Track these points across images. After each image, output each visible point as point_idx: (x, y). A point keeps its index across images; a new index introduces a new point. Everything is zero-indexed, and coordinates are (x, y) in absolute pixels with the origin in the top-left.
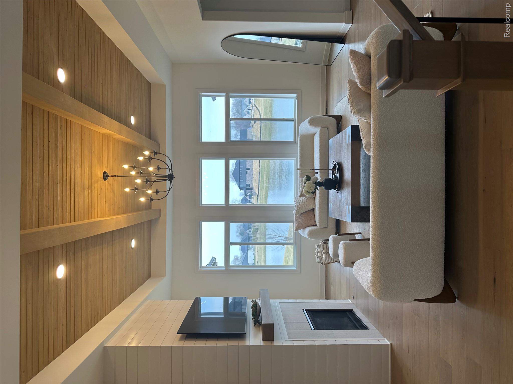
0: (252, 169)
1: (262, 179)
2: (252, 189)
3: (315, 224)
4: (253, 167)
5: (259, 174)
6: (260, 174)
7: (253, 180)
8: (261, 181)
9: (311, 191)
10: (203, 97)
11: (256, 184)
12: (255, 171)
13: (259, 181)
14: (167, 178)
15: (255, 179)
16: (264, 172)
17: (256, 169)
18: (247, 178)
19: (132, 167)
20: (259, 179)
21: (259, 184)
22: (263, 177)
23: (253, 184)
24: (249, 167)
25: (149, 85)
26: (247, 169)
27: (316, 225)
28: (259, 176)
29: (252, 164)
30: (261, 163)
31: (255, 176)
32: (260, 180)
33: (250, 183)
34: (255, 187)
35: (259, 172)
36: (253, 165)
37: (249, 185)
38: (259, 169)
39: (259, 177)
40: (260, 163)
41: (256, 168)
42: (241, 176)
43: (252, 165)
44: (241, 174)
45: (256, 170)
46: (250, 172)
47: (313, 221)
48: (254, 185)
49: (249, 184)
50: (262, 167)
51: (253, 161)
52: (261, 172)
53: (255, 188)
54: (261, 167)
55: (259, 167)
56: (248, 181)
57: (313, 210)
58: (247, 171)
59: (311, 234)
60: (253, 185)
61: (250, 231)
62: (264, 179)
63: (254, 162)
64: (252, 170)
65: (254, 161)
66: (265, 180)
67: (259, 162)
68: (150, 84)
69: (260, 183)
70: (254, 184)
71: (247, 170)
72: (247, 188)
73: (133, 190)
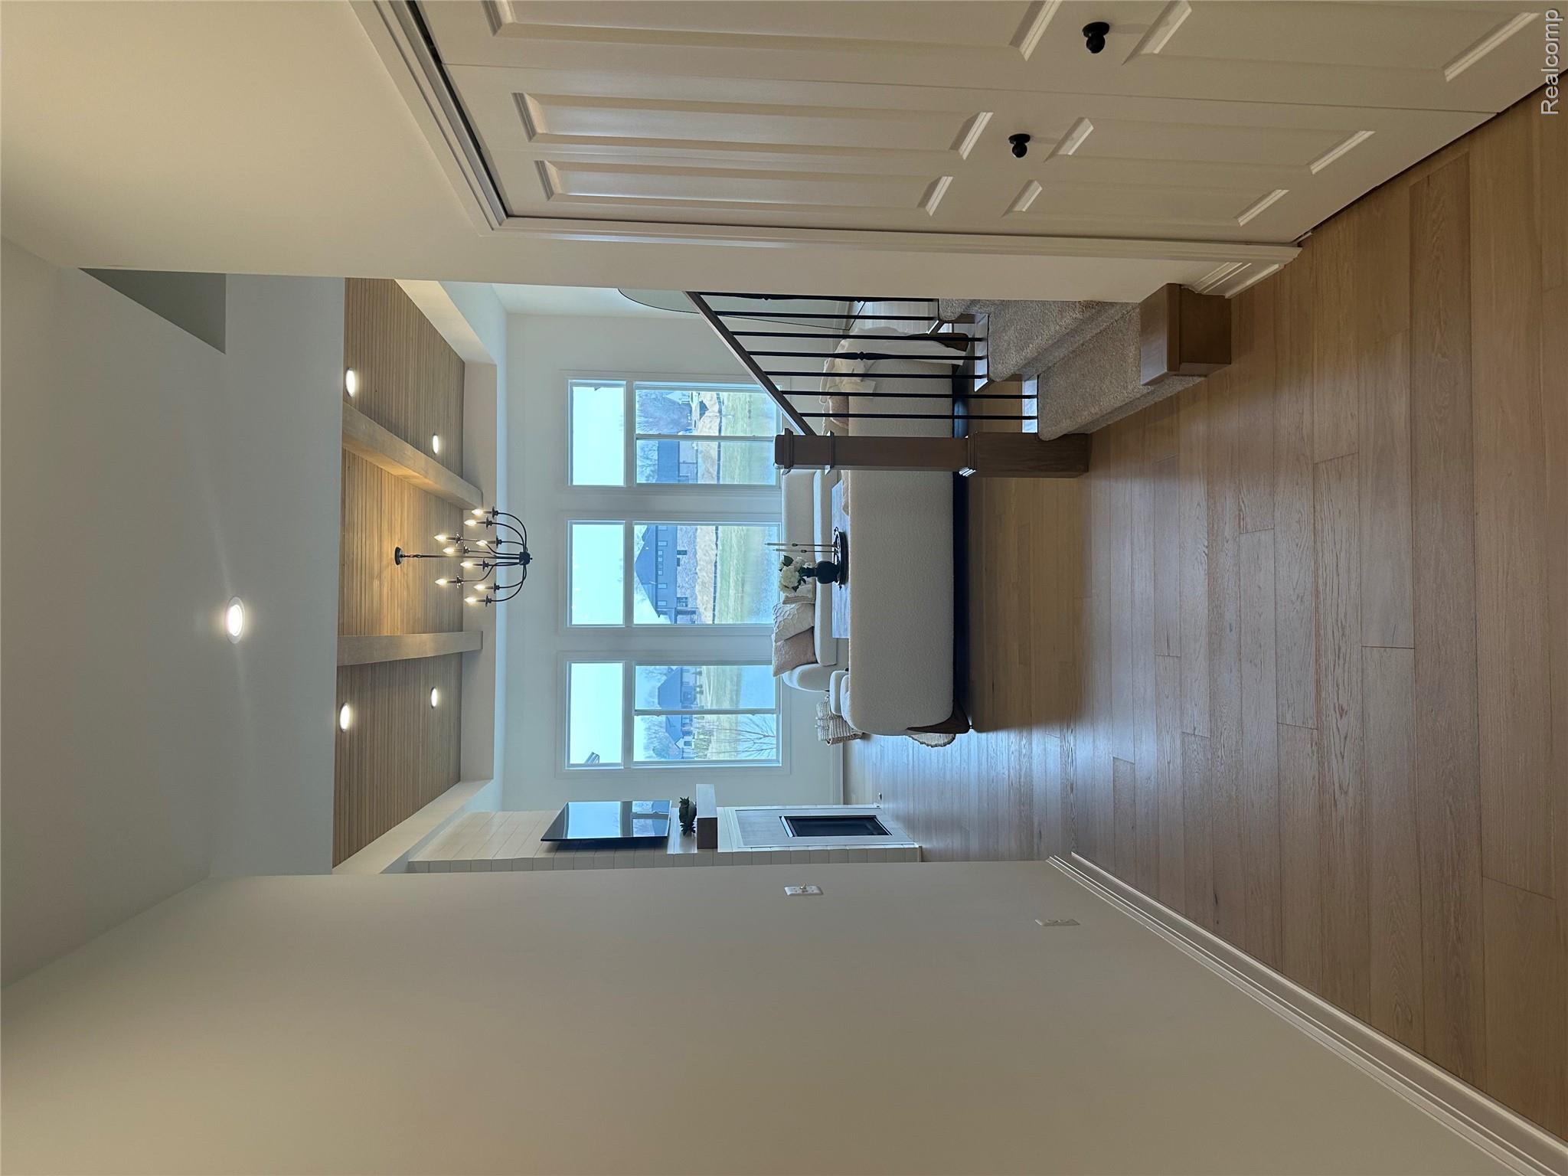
0: (695, 553)
1: (724, 582)
2: (694, 613)
3: (814, 660)
4: (697, 548)
5: (716, 566)
6: (719, 567)
7: (697, 587)
8: (721, 587)
9: (791, 586)
10: (575, 388)
11: (705, 598)
12: (704, 557)
13: (715, 587)
14: (518, 561)
15: (702, 582)
16: (729, 559)
17: (706, 553)
18: (679, 580)
19: (454, 539)
20: (715, 583)
21: (715, 598)
22: (726, 577)
23: (696, 596)
24: (684, 547)
25: (462, 364)
26: (680, 553)
27: (817, 662)
28: (715, 573)
29: (695, 537)
30: (720, 535)
31: (705, 574)
32: (719, 585)
33: (687, 593)
34: (705, 606)
35: (716, 562)
36: (698, 540)
37: (684, 600)
38: (714, 552)
39: (715, 577)
40: (717, 533)
41: (707, 548)
42: (660, 572)
43: (693, 541)
44: (660, 566)
45: (705, 555)
46: (689, 562)
47: (810, 654)
48: (698, 601)
49: (686, 598)
50: (723, 545)
51: (696, 529)
52: (721, 560)
53: (702, 610)
54: (720, 547)
55: (715, 547)
56: (683, 587)
57: (813, 628)
58: (679, 559)
59: (804, 679)
60: (696, 599)
61: (686, 743)
62: (729, 582)
63: (699, 531)
64: (695, 556)
65: (701, 529)
66: (732, 584)
67: (714, 532)
68: (464, 363)
69: (718, 594)
70: (699, 597)
71: (678, 556)
72: (679, 608)
73: (455, 582)
